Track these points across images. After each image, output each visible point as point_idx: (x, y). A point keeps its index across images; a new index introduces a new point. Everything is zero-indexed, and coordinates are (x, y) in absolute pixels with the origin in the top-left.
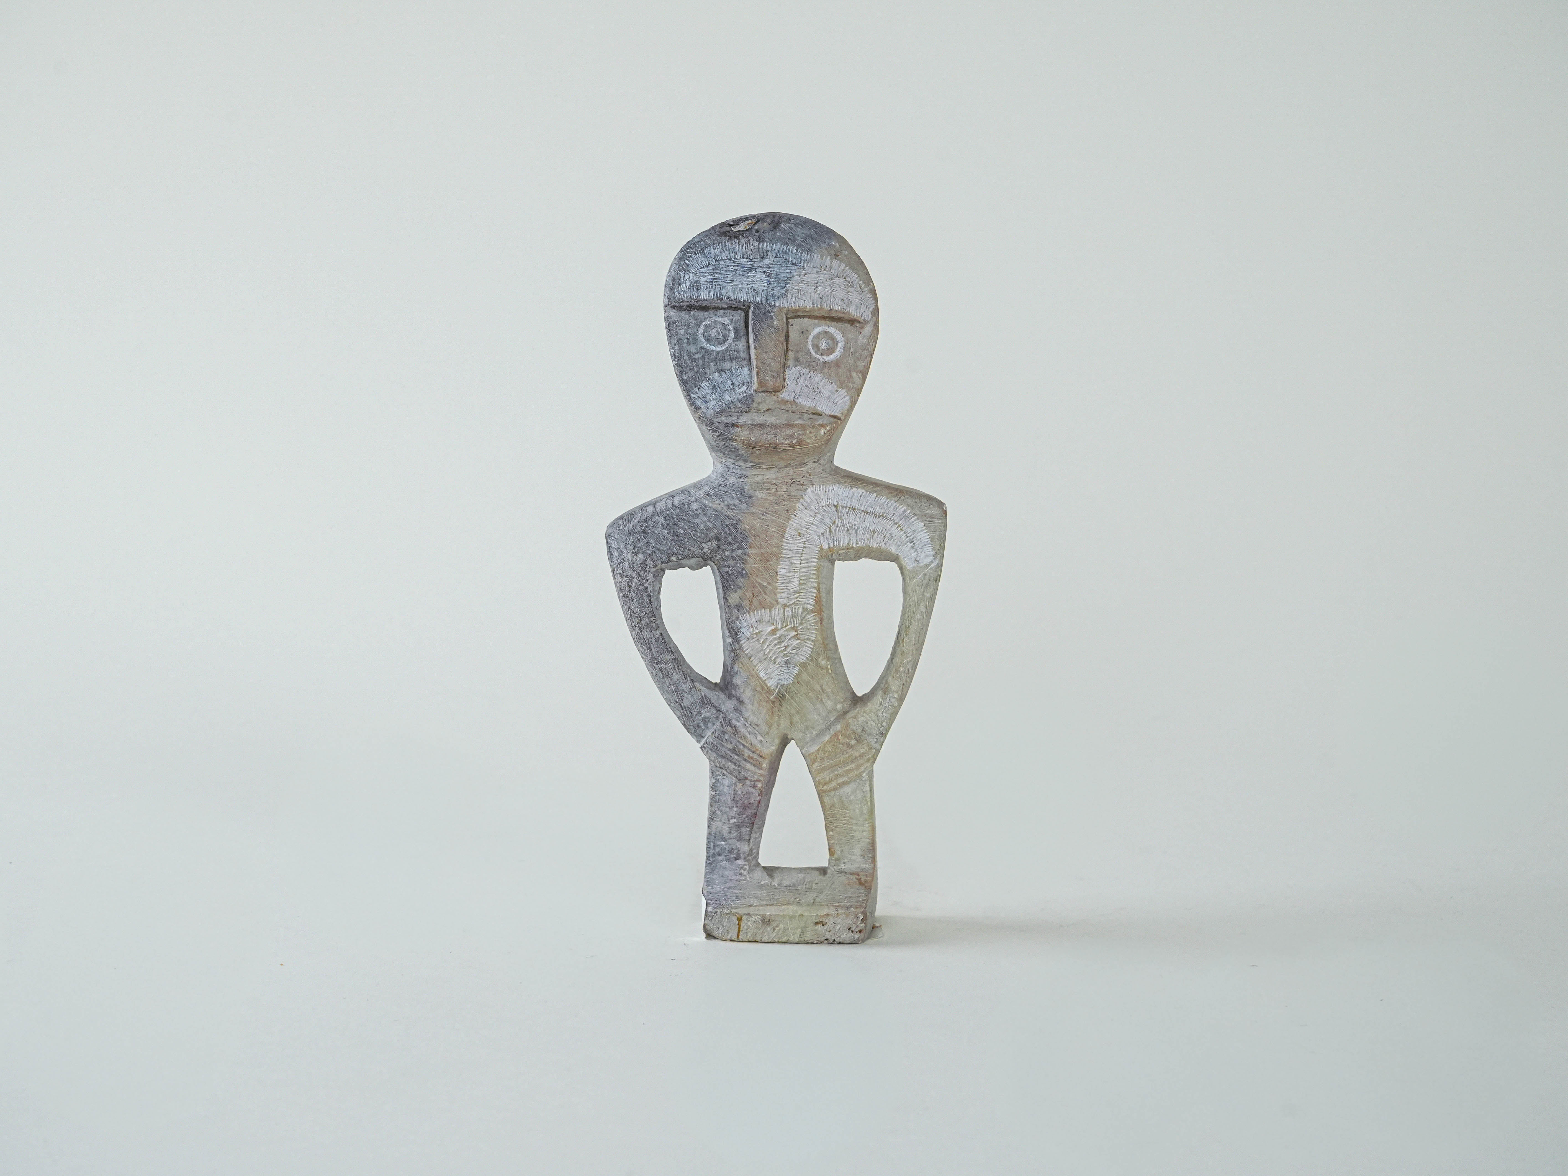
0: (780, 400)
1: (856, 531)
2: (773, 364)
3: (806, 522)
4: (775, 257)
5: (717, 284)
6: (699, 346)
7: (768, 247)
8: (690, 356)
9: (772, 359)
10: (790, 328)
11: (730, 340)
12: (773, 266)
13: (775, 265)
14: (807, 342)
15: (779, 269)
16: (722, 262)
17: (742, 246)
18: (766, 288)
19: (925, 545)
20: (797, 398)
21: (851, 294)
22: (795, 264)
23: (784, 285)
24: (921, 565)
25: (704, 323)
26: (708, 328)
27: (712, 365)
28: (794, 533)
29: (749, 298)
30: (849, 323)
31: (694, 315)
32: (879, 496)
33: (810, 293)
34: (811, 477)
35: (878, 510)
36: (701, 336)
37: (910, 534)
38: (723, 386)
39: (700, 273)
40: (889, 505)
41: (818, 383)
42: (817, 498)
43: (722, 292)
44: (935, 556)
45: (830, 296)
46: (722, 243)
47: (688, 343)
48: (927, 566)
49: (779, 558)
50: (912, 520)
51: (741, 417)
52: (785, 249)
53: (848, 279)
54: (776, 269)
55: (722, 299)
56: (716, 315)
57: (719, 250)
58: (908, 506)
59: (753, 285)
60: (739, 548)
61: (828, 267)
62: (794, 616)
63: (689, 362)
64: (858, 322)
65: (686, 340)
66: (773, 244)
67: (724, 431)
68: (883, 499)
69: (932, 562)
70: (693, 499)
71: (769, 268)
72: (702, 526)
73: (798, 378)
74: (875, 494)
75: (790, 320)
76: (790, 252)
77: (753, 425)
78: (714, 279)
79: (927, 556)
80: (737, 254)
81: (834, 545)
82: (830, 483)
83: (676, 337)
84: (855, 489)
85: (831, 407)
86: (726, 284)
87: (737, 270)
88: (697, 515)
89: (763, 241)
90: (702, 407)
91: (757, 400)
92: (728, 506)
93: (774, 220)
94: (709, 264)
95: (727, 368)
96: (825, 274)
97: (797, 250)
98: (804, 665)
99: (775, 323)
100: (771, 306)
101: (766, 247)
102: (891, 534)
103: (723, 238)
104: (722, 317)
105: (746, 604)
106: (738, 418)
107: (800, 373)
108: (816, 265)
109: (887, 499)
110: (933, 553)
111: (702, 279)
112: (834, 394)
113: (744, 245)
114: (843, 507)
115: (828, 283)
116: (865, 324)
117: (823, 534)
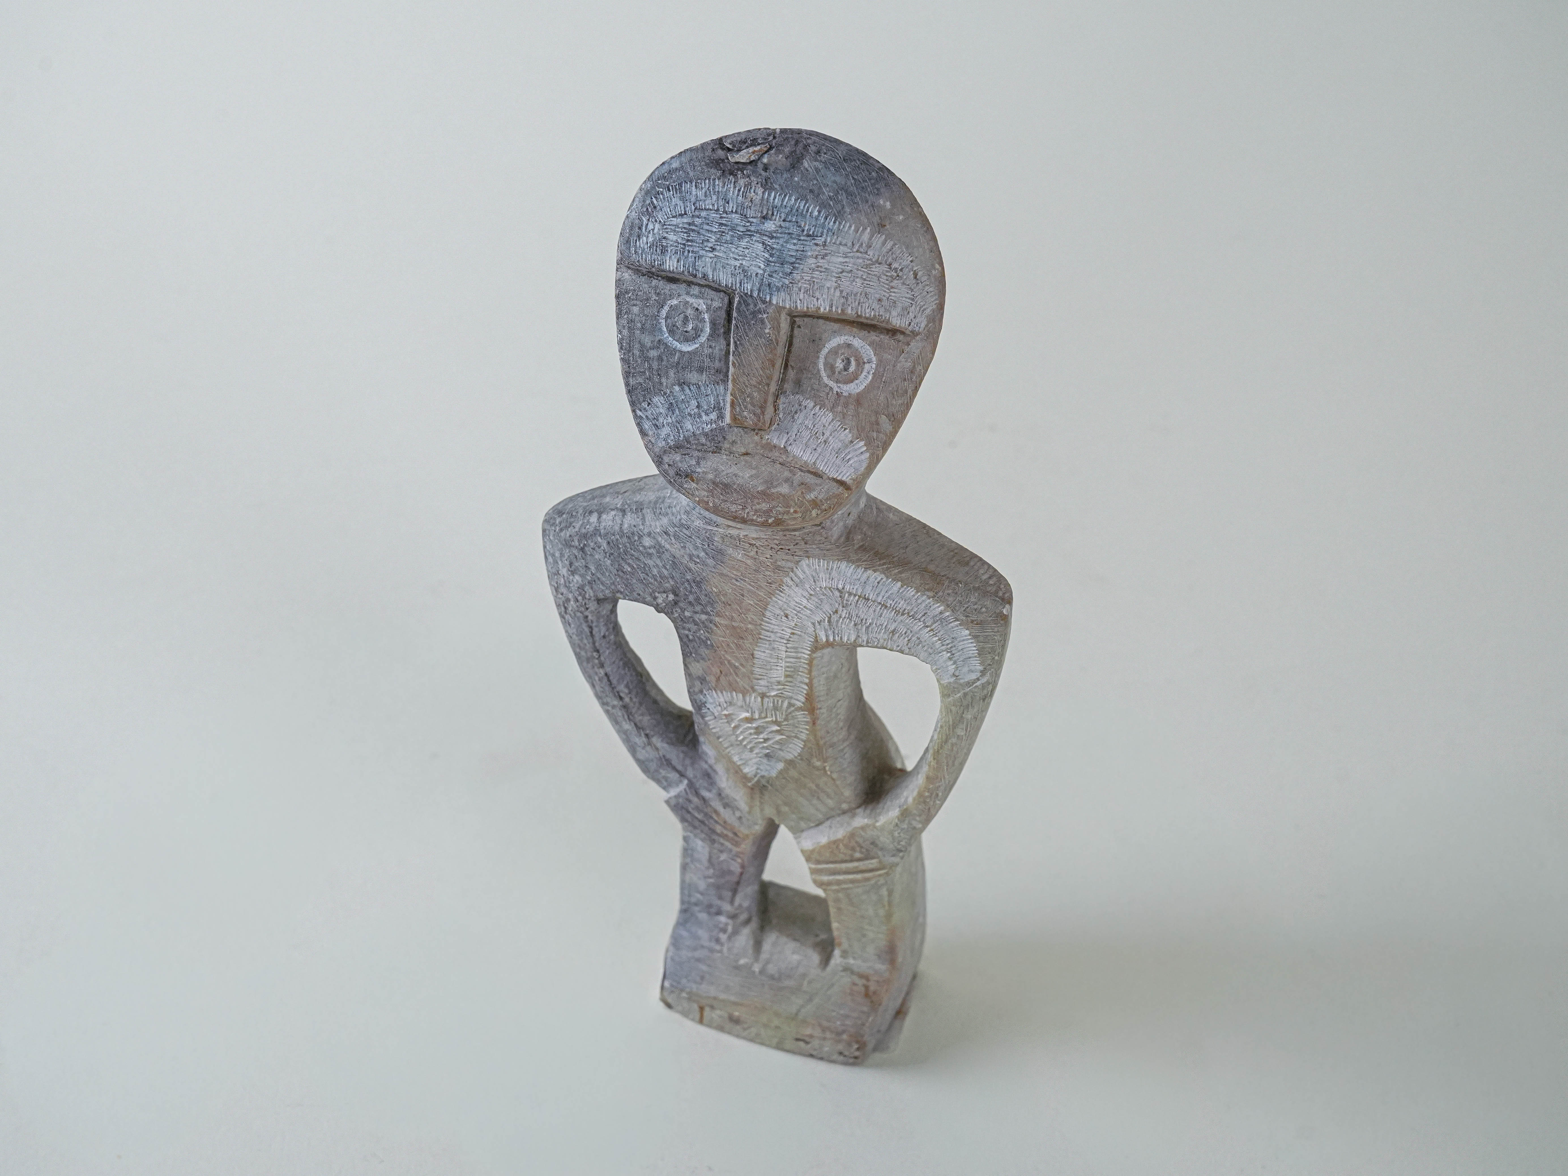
0: (764, 442)
1: (868, 628)
2: (755, 394)
3: (797, 602)
4: (784, 221)
5: (691, 249)
6: (657, 339)
7: (776, 200)
8: (641, 351)
9: (755, 386)
10: (796, 331)
11: (703, 339)
12: (778, 235)
13: (781, 233)
14: (818, 357)
15: (786, 242)
16: (704, 214)
17: (739, 190)
18: (761, 272)
19: (970, 658)
20: (790, 444)
21: (896, 290)
22: (812, 236)
23: (789, 271)
24: (962, 681)
25: (669, 302)
26: (673, 313)
27: (672, 373)
28: (778, 612)
29: (734, 283)
30: (888, 334)
31: (656, 287)
32: (905, 587)
33: (828, 288)
34: (808, 546)
35: (902, 605)
36: (663, 321)
37: (948, 642)
38: (684, 407)
39: (669, 225)
40: (919, 601)
41: (824, 426)
42: (814, 574)
43: (697, 264)
44: (983, 673)
45: (859, 295)
46: (709, 179)
47: (643, 329)
48: (969, 684)
49: (757, 639)
50: (952, 624)
51: (702, 463)
52: (802, 208)
53: (894, 265)
54: (781, 241)
55: (695, 276)
56: (688, 293)
57: (704, 191)
58: (948, 606)
59: (744, 263)
60: (703, 612)
61: (864, 245)
62: (775, 708)
63: (639, 361)
64: (903, 333)
65: (639, 325)
66: (785, 196)
67: (674, 480)
68: (911, 592)
69: (978, 679)
70: (646, 531)
71: (772, 237)
72: (655, 571)
73: (796, 412)
74: (899, 584)
75: (797, 319)
76: (809, 214)
77: (714, 483)
78: (688, 241)
79: (971, 671)
80: (728, 203)
81: (834, 640)
82: (835, 558)
83: (626, 316)
84: (870, 572)
85: (839, 467)
86: (704, 252)
87: (723, 232)
88: (650, 555)
89: (772, 189)
90: (650, 433)
91: (731, 437)
92: (691, 556)
93: (795, 151)
94: (685, 214)
95: (694, 381)
96: (858, 258)
97: (819, 212)
98: (790, 763)
99: (767, 331)
100: (764, 302)
101: (774, 199)
102: (918, 638)
103: (713, 171)
104: (697, 297)
105: (711, 679)
106: (698, 463)
107: (800, 405)
108: (844, 242)
109: (917, 592)
110: (981, 668)
111: (672, 237)
112: (846, 446)
113: (742, 189)
114: (850, 594)
115: (860, 273)
116: (915, 334)
117: (819, 623)
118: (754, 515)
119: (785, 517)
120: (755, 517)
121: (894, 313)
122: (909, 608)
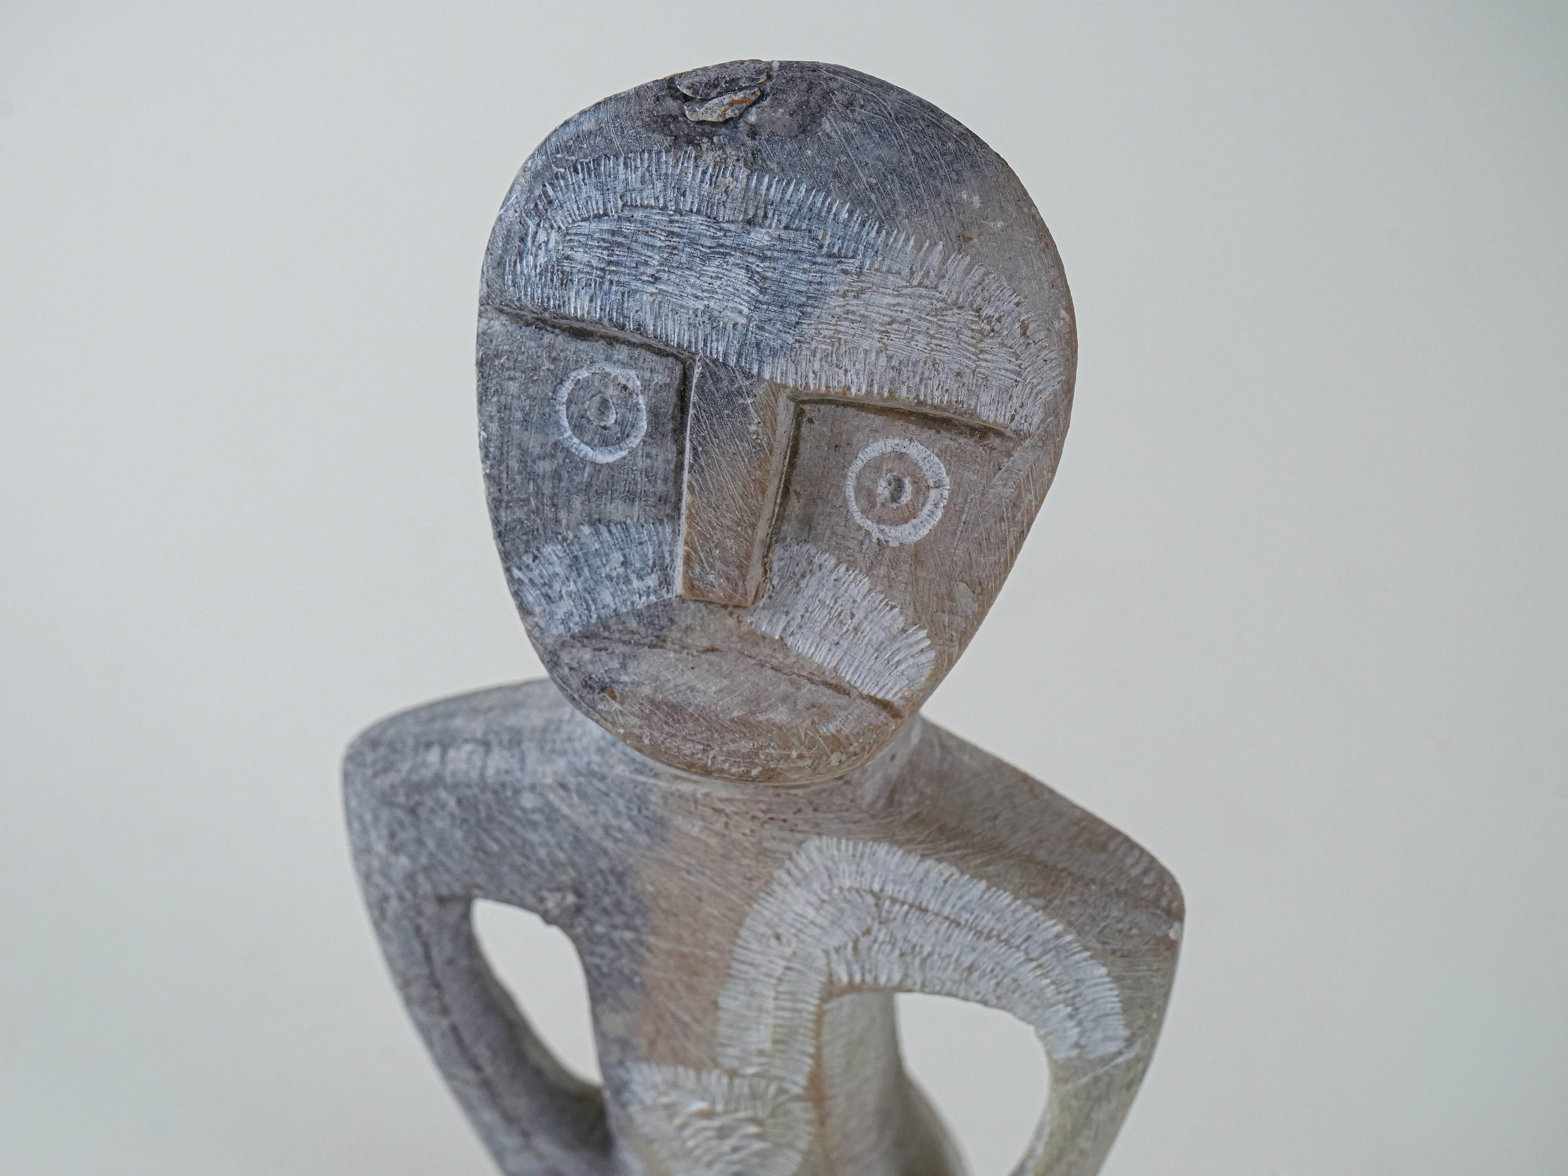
0: (744, 628)
1: (924, 961)
2: (730, 543)
3: (797, 914)
4: (786, 228)
5: (616, 278)
6: (551, 440)
7: (772, 190)
8: (522, 461)
9: (729, 529)
10: (804, 430)
11: (635, 441)
12: (776, 254)
13: (780, 251)
14: (845, 477)
15: (790, 267)
16: (639, 214)
17: (704, 173)
18: (743, 321)
19: (1107, 1015)
20: (792, 634)
21: (989, 357)
22: (837, 257)
23: (794, 319)
24: (1091, 1056)
25: (574, 374)
26: (582, 393)
27: (577, 502)
28: (762, 929)
29: (693, 340)
30: (972, 435)
31: (551, 347)
32: (994, 889)
33: (866, 352)
34: (819, 815)
35: (987, 921)
36: (563, 409)
37: (1067, 987)
38: (599, 563)
39: (576, 234)
40: (1019, 915)
41: (854, 601)
42: (829, 864)
43: (626, 305)
44: (1130, 1041)
45: (921, 364)
46: (650, 152)
47: (526, 422)
48: (1104, 1060)
49: (725, 975)
50: (1077, 957)
51: (632, 666)
52: (819, 204)
53: (987, 311)
54: (780, 266)
55: (622, 327)
56: (608, 359)
57: (639, 173)
58: (1070, 924)
59: (712, 304)
60: (628, 927)
61: (932, 274)
62: (754, 1096)
63: (518, 479)
64: (999, 434)
65: (519, 415)
66: (789, 183)
67: (580, 697)
68: (1005, 898)
69: (1120, 1053)
70: (527, 781)
71: (764, 258)
72: (542, 853)
73: (803, 576)
74: (983, 884)
75: (807, 407)
76: (832, 216)
77: (652, 702)
78: (610, 263)
79: (1107, 1039)
80: (684, 196)
81: (863, 980)
82: (868, 836)
83: (495, 399)
84: (929, 863)
85: (880, 675)
86: (639, 284)
87: (675, 248)
88: (534, 825)
89: (764, 170)
90: (537, 610)
91: (684, 619)
92: (607, 829)
93: (808, 102)
94: (605, 214)
95: (618, 517)
96: (921, 296)
97: (851, 213)
99: (753, 428)
100: (748, 375)
101: (768, 189)
102: (1015, 980)
103: (656, 136)
104: (624, 365)
105: (641, 1043)
106: (624, 666)
107: (811, 563)
108: (896, 268)
109: (1016, 899)
110: (1126, 1033)
111: (580, 255)
112: (894, 638)
113: (710, 170)
114: (894, 901)
115: (924, 325)
116: (1021, 436)
117: (837, 950)
118: (724, 762)
119: (783, 765)
120: (726, 766)
121: (985, 398)
122: (1000, 926)
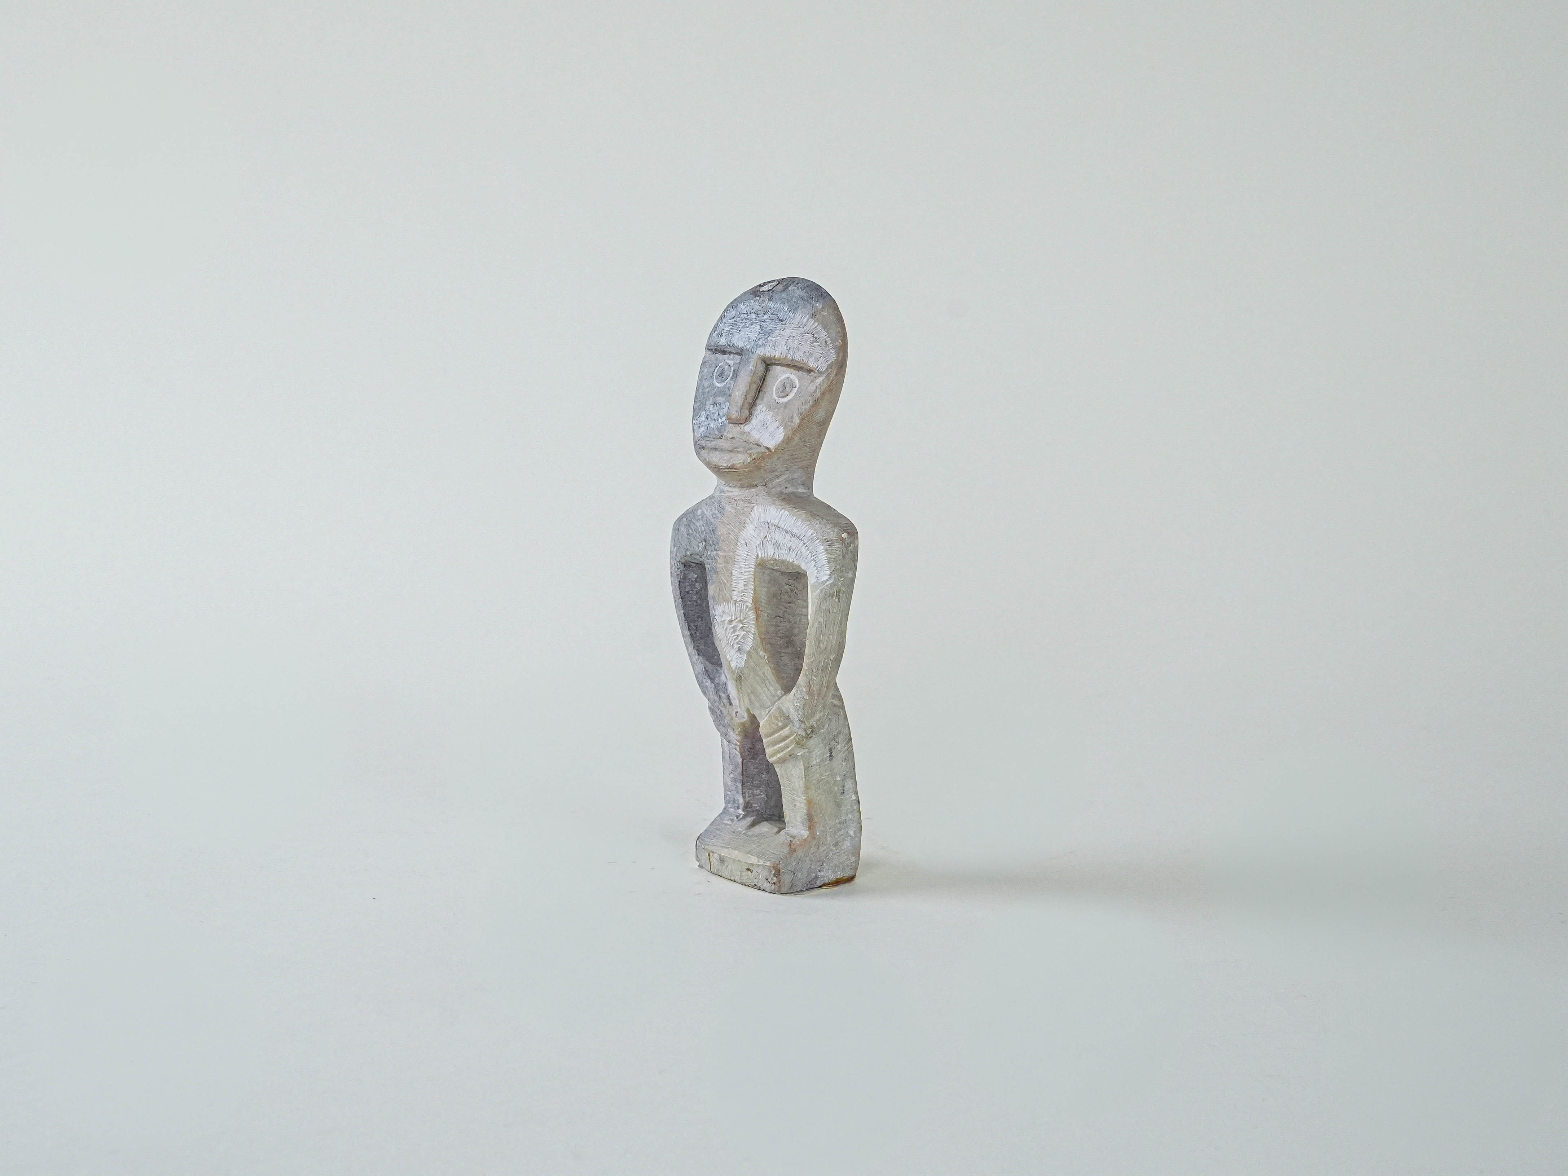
0: (744, 431)
2: (739, 401)
3: (751, 534)
4: (772, 314)
5: (731, 333)
6: (711, 383)
7: (772, 305)
8: (703, 389)
9: (740, 397)
10: (767, 373)
11: (728, 380)
12: (768, 321)
14: (774, 385)
15: (770, 324)
16: (742, 316)
18: (756, 339)
19: (824, 565)
20: (752, 430)
21: (814, 348)
22: (781, 320)
23: (767, 337)
24: (820, 581)
25: (720, 364)
26: (720, 369)
27: (712, 399)
28: (743, 541)
29: (744, 346)
30: (807, 372)
31: (717, 357)
32: (797, 519)
33: (782, 345)
35: (795, 530)
36: (715, 374)
37: (814, 554)
38: (713, 415)
39: (728, 323)
40: (803, 528)
41: (768, 420)
42: (759, 514)
43: (733, 339)
44: (831, 576)
45: (795, 350)
46: (750, 300)
47: (706, 379)
48: (824, 583)
49: (734, 561)
50: (816, 542)
51: (712, 442)
52: (781, 308)
53: (816, 335)
54: (767, 324)
55: (730, 346)
56: (728, 358)
57: (746, 306)
58: (815, 530)
59: (750, 335)
61: (803, 324)
63: (701, 396)
64: (814, 371)
65: (705, 377)
66: (777, 303)
68: (800, 522)
69: (828, 580)
71: (765, 322)
72: (700, 529)
73: (759, 414)
74: (795, 518)
75: (769, 367)
76: (783, 310)
78: (731, 329)
79: (826, 575)
80: (753, 310)
81: (764, 556)
82: (769, 504)
83: (702, 374)
84: (782, 511)
85: (770, 441)
86: (736, 334)
87: (747, 322)
88: (699, 520)
89: (772, 301)
90: (696, 430)
91: (728, 429)
92: (713, 515)
93: (788, 283)
94: (736, 317)
95: (719, 401)
96: (799, 330)
97: (788, 309)
98: (749, 653)
99: (750, 367)
100: (753, 353)
102: (801, 552)
103: (753, 296)
104: (731, 359)
105: (717, 596)
106: (710, 443)
107: (761, 410)
108: (794, 323)
109: (802, 522)
110: (829, 572)
111: (727, 328)
112: (775, 430)
113: (761, 302)
114: (772, 525)
115: (798, 338)
116: (820, 372)
117: (759, 545)
121: (811, 360)
122: (797, 532)
